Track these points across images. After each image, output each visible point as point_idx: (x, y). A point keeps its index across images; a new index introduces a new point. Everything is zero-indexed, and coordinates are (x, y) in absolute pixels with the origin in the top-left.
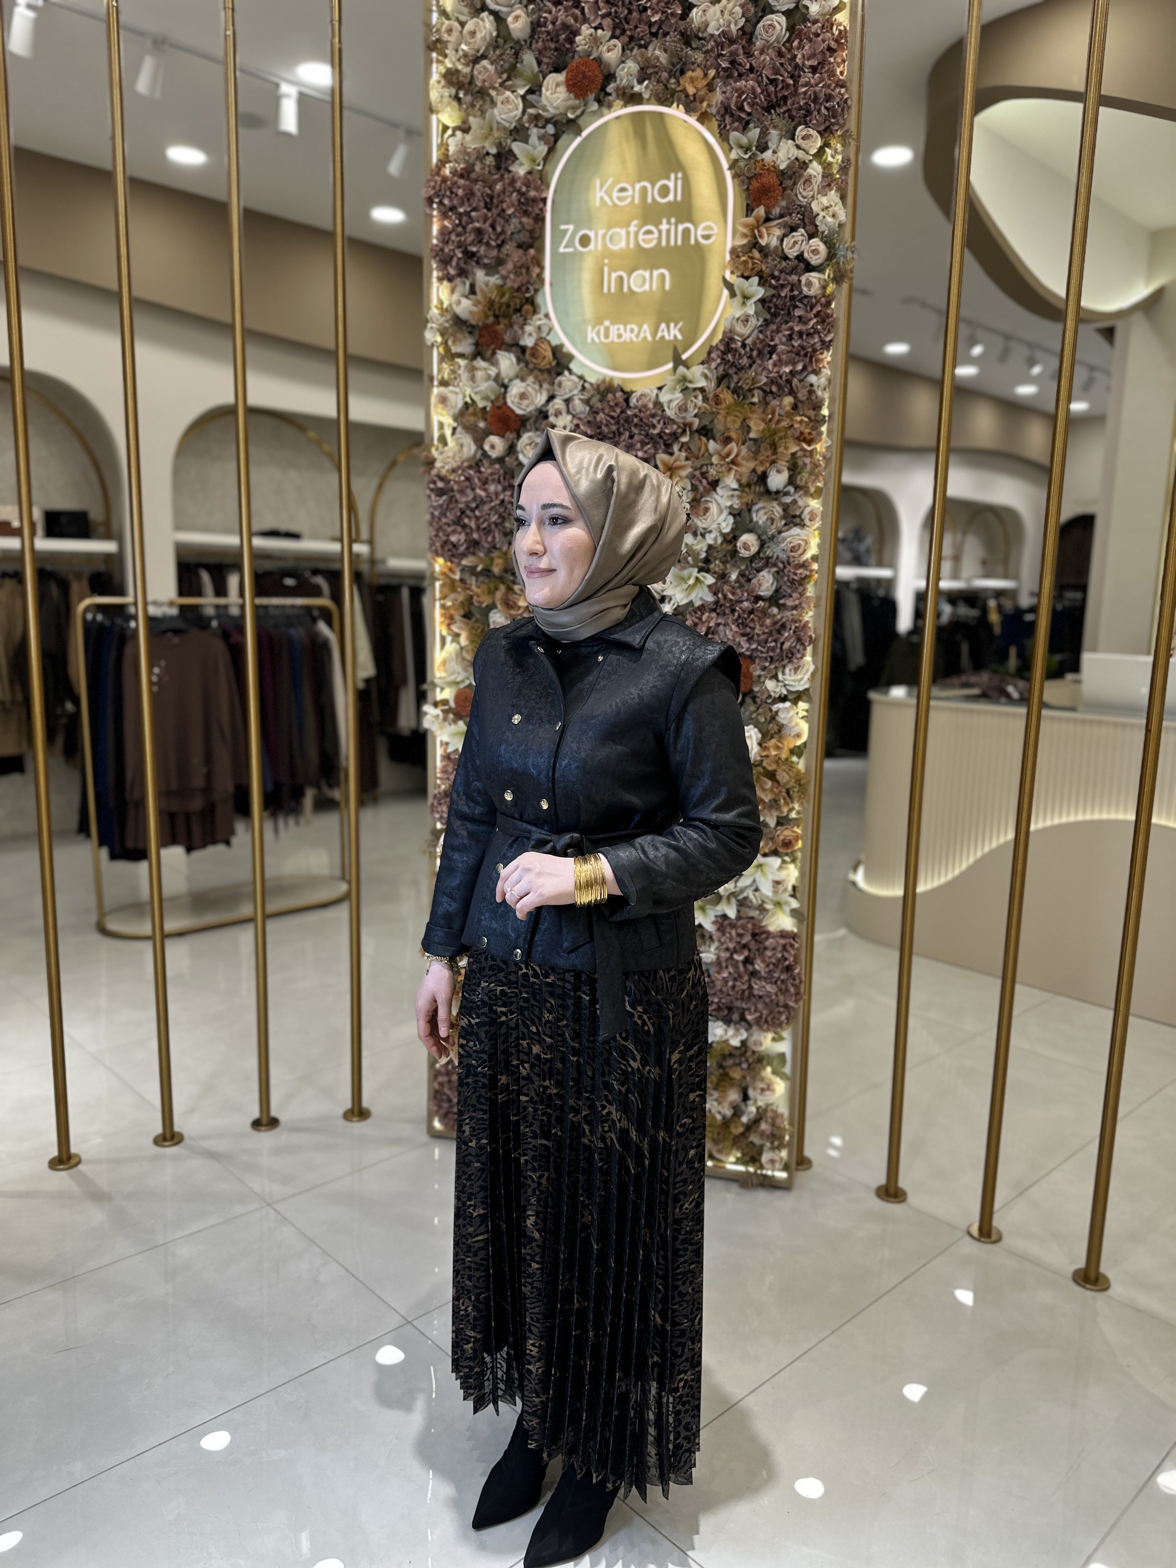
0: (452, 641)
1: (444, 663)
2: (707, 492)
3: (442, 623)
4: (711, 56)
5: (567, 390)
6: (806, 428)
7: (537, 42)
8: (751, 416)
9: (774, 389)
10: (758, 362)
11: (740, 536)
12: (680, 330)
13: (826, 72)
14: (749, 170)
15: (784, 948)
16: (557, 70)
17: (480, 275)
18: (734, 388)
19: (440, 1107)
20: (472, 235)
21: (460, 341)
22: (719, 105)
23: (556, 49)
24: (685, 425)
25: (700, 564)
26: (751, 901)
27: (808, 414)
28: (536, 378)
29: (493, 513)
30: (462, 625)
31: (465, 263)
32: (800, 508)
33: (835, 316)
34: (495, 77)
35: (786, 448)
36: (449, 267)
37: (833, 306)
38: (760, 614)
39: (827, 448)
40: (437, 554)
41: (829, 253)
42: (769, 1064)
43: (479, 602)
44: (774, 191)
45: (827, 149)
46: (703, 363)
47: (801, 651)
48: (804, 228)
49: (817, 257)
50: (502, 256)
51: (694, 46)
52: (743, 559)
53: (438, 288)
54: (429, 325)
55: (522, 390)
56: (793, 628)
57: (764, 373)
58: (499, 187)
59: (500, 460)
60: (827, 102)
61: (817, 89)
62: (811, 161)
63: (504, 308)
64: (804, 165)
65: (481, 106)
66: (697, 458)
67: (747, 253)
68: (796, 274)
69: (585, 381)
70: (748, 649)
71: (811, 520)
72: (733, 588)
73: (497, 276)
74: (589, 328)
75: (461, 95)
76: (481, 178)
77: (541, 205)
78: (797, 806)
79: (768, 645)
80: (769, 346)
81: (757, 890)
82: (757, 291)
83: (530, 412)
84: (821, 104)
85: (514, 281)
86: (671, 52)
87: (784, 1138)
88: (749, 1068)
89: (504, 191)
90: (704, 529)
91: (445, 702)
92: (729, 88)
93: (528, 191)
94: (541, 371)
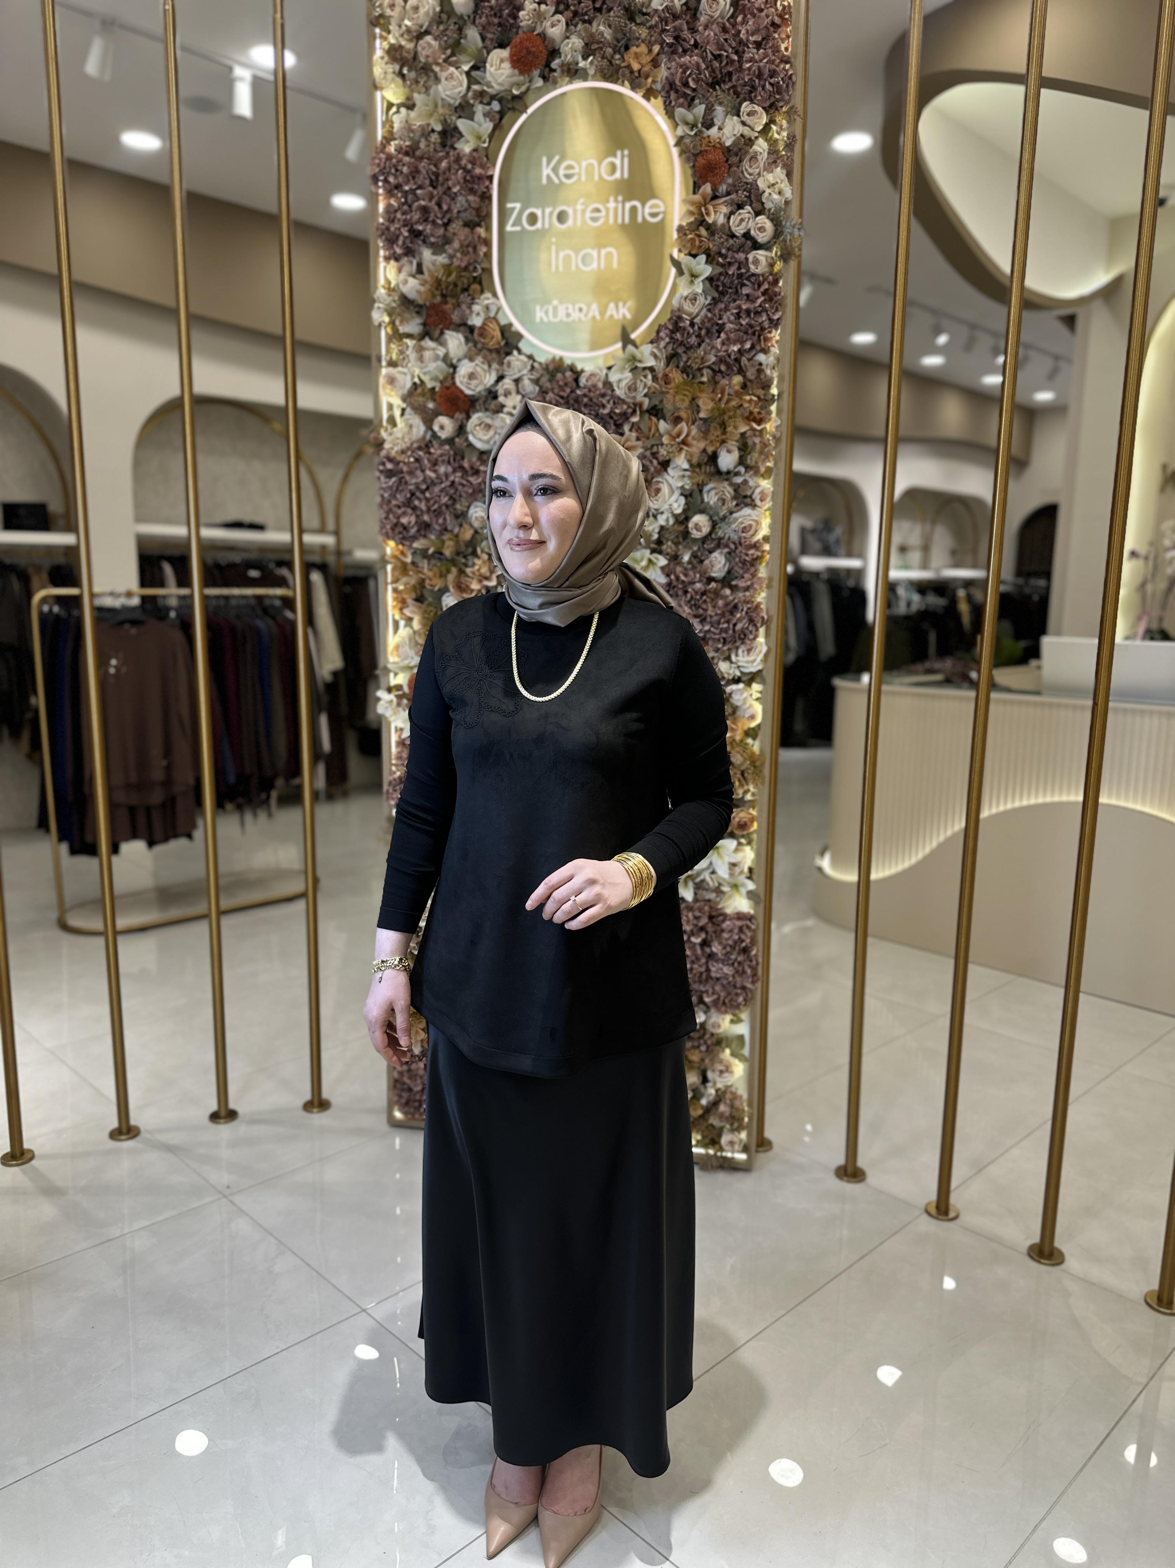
0: (406, 626)
1: (397, 647)
2: (658, 473)
3: (394, 607)
4: (655, 32)
5: (516, 370)
6: (755, 407)
7: (481, 18)
8: (699, 395)
9: (723, 368)
10: (707, 341)
11: (692, 517)
12: (629, 310)
13: (770, 48)
14: (695, 146)
15: (741, 929)
16: (502, 46)
17: (427, 254)
18: (683, 367)
19: (400, 1097)
20: (418, 213)
21: (407, 321)
22: (664, 81)
23: (500, 25)
24: (635, 405)
25: (653, 546)
26: (708, 884)
27: (757, 393)
28: (485, 357)
29: (443, 494)
30: (415, 609)
31: (412, 242)
32: (751, 488)
33: (782, 294)
34: (438, 54)
35: (736, 427)
36: (395, 246)
37: (781, 284)
38: (712, 596)
39: (777, 427)
40: (388, 536)
41: (776, 230)
42: (728, 1046)
43: (431, 585)
44: (720, 168)
45: (772, 126)
46: (652, 342)
47: (754, 632)
48: (751, 205)
49: (764, 234)
50: (449, 235)
51: (638, 21)
52: (695, 540)
53: (385, 268)
54: (376, 305)
55: (471, 370)
56: (745, 609)
57: (713, 351)
58: (444, 164)
59: (450, 441)
60: (771, 77)
61: (761, 64)
62: (756, 138)
63: (451, 287)
64: (750, 142)
65: (425, 82)
66: (648, 438)
67: (694, 231)
68: (743, 252)
69: (534, 361)
70: (700, 631)
71: (761, 500)
72: (686, 569)
73: (444, 255)
74: (538, 308)
75: (405, 71)
76: (426, 156)
77: (487, 183)
78: (751, 788)
79: (721, 626)
80: (718, 324)
81: (713, 872)
82: (705, 269)
83: (480, 392)
84: (765, 80)
85: (461, 260)
86: (616, 27)
87: (743, 1119)
88: (707, 1051)
89: (449, 169)
90: (656, 510)
91: (399, 687)
92: (673, 64)
93: (473, 168)
94: (490, 351)
